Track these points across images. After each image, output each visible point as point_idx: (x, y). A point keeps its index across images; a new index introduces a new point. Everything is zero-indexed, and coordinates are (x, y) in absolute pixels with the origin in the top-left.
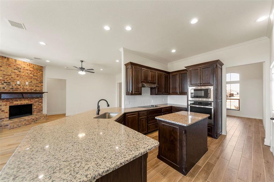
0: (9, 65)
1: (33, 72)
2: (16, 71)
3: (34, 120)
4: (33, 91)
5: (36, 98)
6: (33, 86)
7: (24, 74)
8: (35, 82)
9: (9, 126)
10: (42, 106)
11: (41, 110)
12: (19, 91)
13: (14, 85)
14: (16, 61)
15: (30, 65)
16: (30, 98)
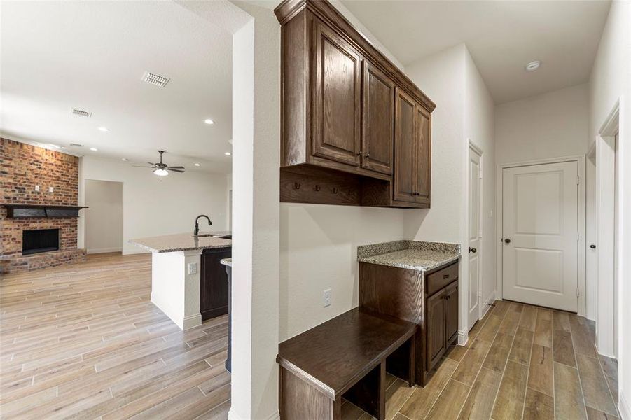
0: (23, 157)
1: (61, 168)
2: (34, 167)
3: (65, 257)
4: (61, 205)
5: (66, 218)
6: (60, 195)
7: (45, 172)
8: (63, 187)
9: (28, 265)
10: (76, 234)
11: (73, 242)
12: (38, 204)
13: (30, 194)
14: (33, 147)
15: (56, 154)
16: (56, 217)
